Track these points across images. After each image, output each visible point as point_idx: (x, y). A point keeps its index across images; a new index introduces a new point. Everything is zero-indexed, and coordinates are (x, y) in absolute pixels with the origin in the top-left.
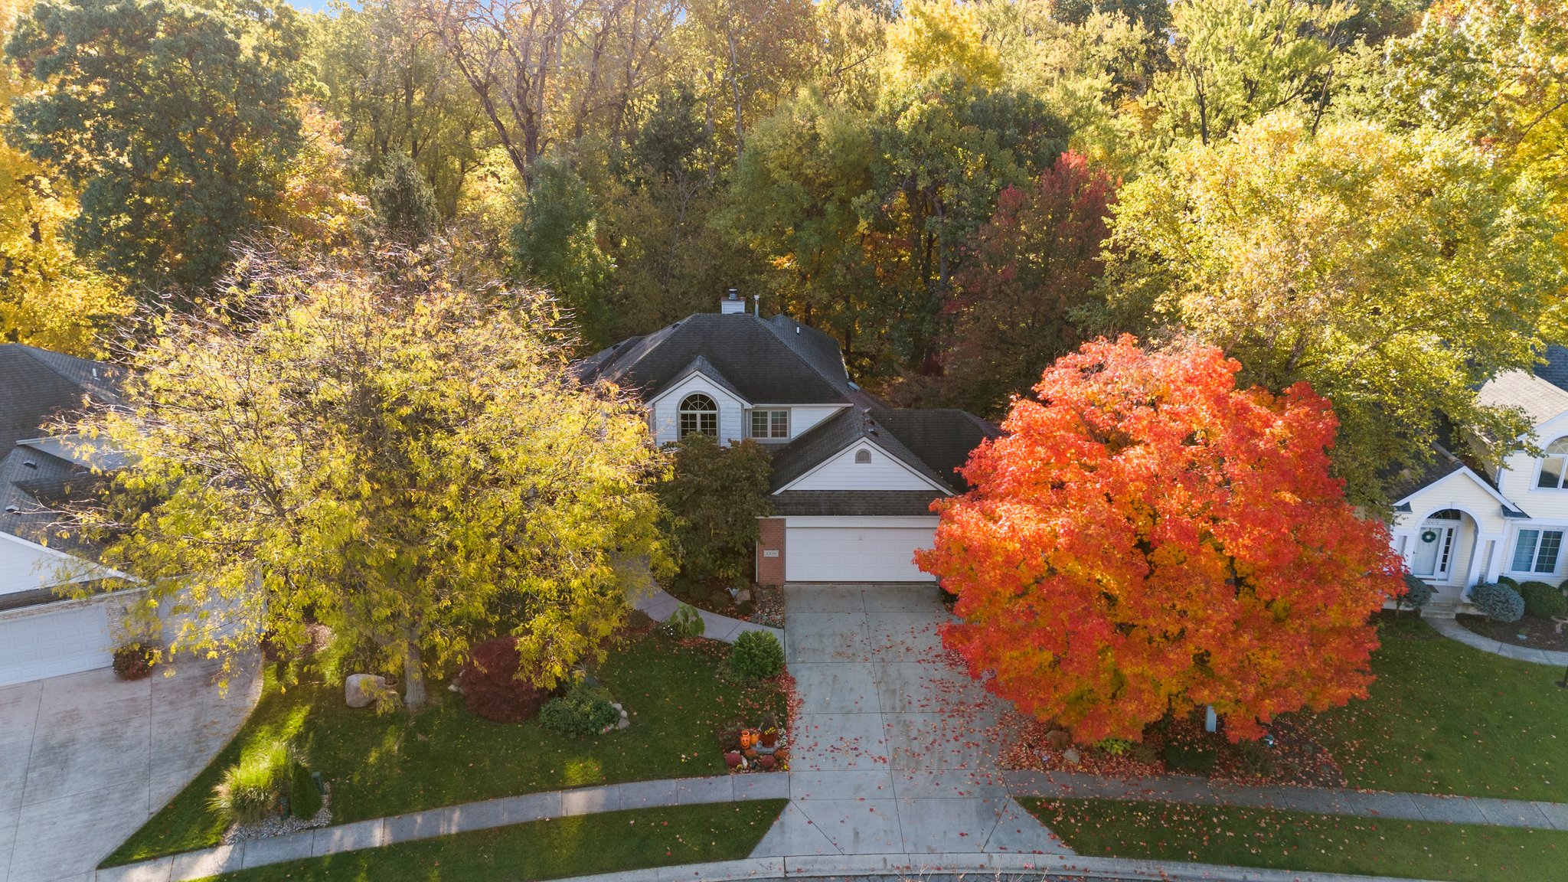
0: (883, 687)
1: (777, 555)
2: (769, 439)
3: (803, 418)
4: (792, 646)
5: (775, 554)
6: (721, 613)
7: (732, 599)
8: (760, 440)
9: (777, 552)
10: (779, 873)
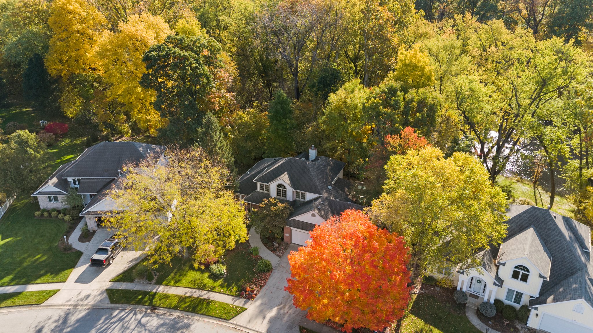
2: (300, 199)
3: (310, 196)
4: (279, 264)
6: (269, 249)
7: (274, 245)
8: (298, 199)
9: (289, 235)
10: (234, 326)
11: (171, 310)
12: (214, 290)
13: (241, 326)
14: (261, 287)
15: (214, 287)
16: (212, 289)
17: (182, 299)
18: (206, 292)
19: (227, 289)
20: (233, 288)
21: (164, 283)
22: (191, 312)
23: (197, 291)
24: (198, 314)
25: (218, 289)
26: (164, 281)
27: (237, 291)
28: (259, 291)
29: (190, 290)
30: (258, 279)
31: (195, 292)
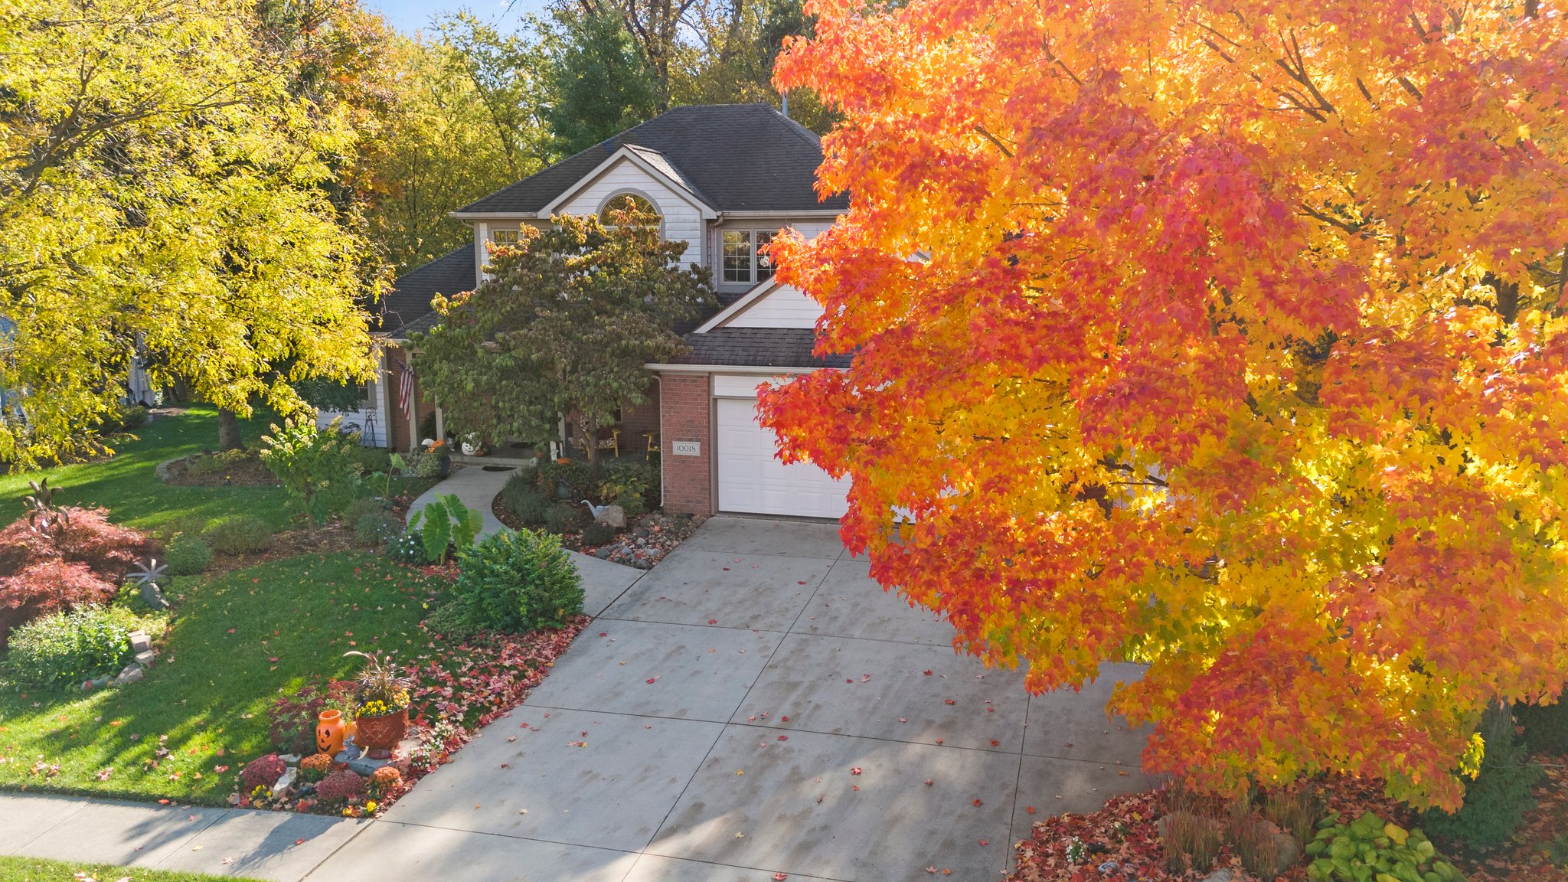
0: (775, 675)
1: (697, 453)
2: (753, 283)
4: (640, 593)
5: (692, 449)
7: (588, 519)
8: (736, 285)
9: (697, 445)
14: (476, 718)
20: (175, 744)
27: (208, 765)
28: (452, 744)
30: (451, 666)
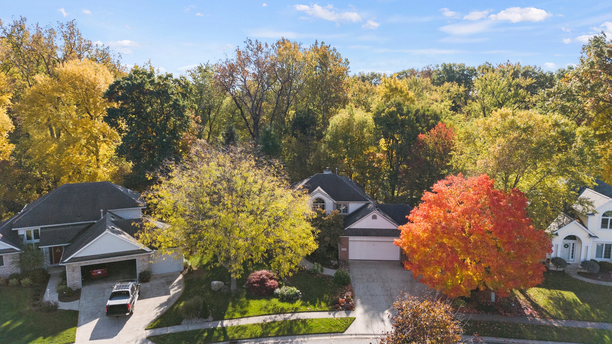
0: (384, 289)
1: (346, 250)
2: (342, 213)
3: (353, 206)
4: (353, 277)
6: (329, 268)
10: (355, 337)
11: (259, 339)
12: (299, 311)
13: (363, 335)
15: (297, 308)
16: (296, 311)
17: (266, 326)
18: (290, 315)
19: (315, 306)
20: (320, 304)
21: (226, 317)
22: (288, 335)
23: (278, 316)
24: (299, 335)
25: (303, 308)
26: (224, 315)
27: (328, 306)
29: (268, 317)
31: (276, 317)
